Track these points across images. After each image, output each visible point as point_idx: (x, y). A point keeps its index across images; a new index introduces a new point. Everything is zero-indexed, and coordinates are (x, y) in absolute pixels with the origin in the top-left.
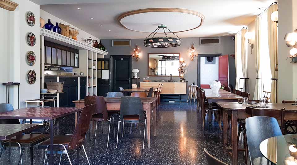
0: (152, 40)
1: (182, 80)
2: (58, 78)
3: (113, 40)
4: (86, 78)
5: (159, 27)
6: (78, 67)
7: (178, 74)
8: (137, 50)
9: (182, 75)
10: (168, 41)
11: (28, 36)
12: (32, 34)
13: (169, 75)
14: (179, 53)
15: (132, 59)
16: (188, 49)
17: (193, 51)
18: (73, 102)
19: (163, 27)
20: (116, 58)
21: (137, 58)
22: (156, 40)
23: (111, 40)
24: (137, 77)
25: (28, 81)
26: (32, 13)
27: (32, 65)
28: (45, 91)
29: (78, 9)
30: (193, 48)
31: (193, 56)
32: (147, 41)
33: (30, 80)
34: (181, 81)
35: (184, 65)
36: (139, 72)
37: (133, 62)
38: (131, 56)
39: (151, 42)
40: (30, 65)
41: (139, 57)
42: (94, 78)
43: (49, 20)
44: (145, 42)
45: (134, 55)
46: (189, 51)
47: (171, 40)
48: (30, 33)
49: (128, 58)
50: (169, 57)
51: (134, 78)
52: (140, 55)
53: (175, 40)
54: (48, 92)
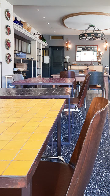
0: (87, 35)
1: (99, 63)
2: (21, 60)
3: (51, 35)
4: (36, 61)
5: (90, 26)
6: (30, 54)
7: (96, 60)
8: (68, 43)
9: (100, 60)
10: (98, 35)
11: (7, 27)
12: (9, 26)
13: (91, 60)
14: (97, 45)
15: (65, 49)
16: (103, 42)
17: (107, 44)
18: (51, 75)
19: (93, 26)
20: (53, 48)
21: (68, 49)
22: (89, 35)
23: (50, 35)
24: (68, 62)
25: (7, 61)
26: (9, 11)
27: (9, 49)
28: (16, 69)
29: (38, 10)
30: (107, 42)
31: (106, 48)
32: (83, 35)
33: (8, 61)
34: (98, 65)
35: (101, 53)
36: (69, 58)
37: (65, 51)
38: (64, 47)
39: (86, 36)
40: (8, 49)
41: (69, 48)
42: (40, 62)
43: (16, 17)
44: (81, 36)
45: (66, 46)
46: (104, 44)
47: (100, 35)
48: (8, 25)
49: (62, 48)
50: (87, 48)
51: (66, 63)
52: (70, 46)
53: (102, 35)
54: (18, 70)
